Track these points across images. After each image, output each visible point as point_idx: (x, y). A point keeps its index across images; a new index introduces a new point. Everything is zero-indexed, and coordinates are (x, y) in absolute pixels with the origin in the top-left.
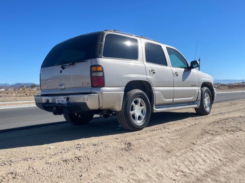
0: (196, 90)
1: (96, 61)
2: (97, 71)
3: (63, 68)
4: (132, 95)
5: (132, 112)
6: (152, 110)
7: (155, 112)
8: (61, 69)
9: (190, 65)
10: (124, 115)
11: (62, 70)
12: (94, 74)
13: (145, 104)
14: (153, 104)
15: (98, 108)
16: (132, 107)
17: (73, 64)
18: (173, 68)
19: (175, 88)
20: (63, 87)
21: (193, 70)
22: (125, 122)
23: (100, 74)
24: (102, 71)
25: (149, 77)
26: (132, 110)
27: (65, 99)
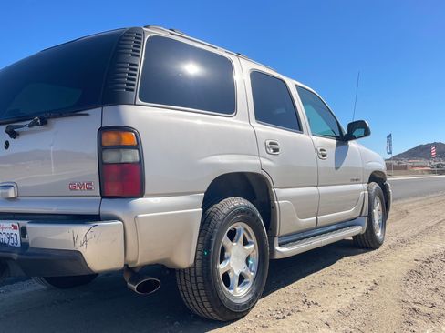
0: (360, 191)
1: (118, 115)
2: (121, 147)
3: (13, 134)
4: (221, 217)
5: (222, 267)
6: (273, 251)
7: (278, 256)
8: (7, 137)
9: (345, 131)
10: (200, 279)
11: (11, 141)
12: (111, 157)
13: (254, 240)
14: (274, 237)
15: (120, 265)
16: (223, 250)
17: (44, 122)
18: (314, 138)
19: (322, 189)
20: (11, 193)
21: (352, 144)
22: (204, 299)
23: (131, 156)
24: (137, 146)
25: (265, 162)
26: (222, 259)
27: (18, 232)
